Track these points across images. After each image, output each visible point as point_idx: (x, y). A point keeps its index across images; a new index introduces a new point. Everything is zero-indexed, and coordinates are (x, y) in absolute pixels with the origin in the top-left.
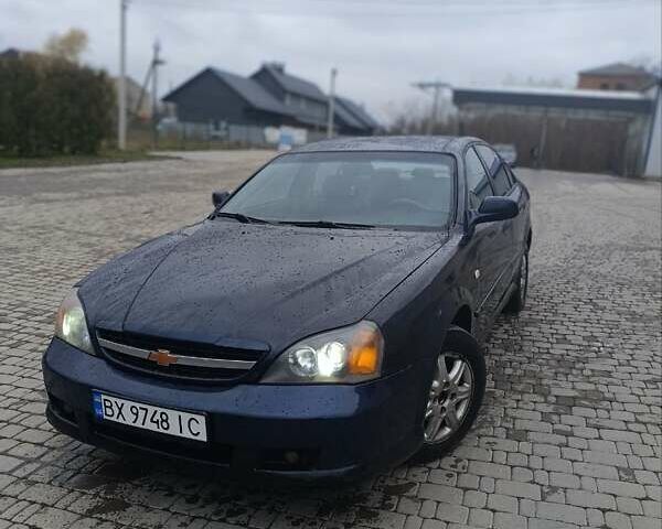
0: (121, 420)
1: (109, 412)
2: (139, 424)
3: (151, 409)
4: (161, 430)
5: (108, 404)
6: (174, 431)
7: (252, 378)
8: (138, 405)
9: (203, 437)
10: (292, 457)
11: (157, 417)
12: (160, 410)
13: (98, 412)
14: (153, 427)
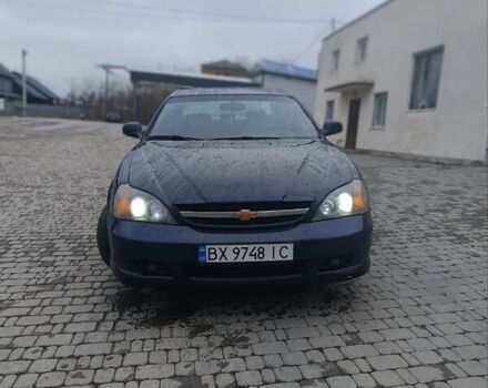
0: (223, 260)
1: (213, 256)
2: (239, 260)
3: (251, 247)
4: (258, 260)
5: (212, 251)
6: (268, 258)
7: (307, 219)
8: (239, 247)
9: (290, 258)
10: (336, 262)
11: (256, 251)
12: (258, 246)
13: (201, 259)
14: (252, 259)
